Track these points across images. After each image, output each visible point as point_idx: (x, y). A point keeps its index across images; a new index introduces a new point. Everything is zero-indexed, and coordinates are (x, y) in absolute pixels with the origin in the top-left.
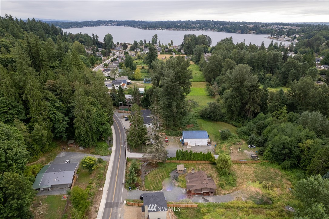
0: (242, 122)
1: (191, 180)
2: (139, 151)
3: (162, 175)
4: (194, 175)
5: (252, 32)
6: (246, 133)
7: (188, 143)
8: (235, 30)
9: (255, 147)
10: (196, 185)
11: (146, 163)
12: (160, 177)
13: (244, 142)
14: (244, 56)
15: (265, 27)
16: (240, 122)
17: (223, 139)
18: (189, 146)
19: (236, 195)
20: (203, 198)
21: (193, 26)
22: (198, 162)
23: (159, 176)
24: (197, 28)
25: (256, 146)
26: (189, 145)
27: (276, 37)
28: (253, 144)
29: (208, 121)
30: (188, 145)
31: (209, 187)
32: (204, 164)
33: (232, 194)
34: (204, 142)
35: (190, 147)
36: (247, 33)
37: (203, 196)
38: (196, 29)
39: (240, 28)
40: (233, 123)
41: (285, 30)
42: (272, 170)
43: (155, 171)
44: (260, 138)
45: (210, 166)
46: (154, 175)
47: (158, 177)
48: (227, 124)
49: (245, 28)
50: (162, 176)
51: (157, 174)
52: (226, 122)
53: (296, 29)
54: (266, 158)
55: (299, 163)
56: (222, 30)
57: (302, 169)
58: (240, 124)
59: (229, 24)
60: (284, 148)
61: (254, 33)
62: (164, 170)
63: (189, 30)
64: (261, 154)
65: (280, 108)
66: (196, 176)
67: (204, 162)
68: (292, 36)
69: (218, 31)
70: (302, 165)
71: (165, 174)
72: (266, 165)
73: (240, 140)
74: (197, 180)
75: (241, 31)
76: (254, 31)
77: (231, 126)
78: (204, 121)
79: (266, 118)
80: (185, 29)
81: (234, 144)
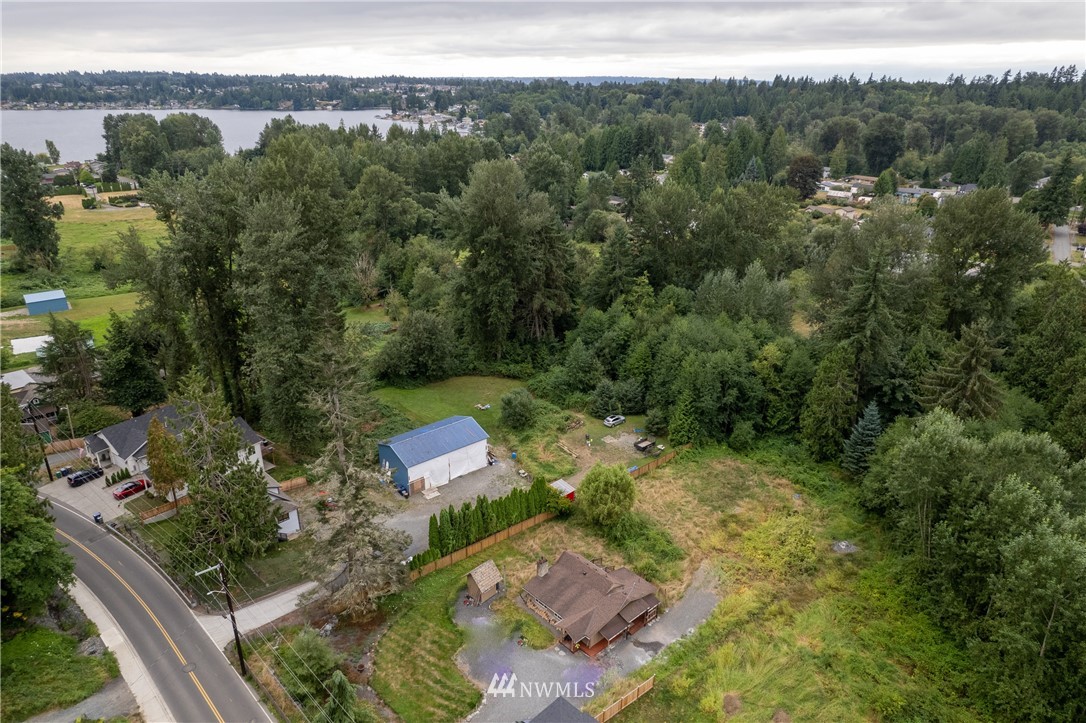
0: (529, 359)
1: (559, 604)
2: (256, 589)
3: (434, 642)
4: (553, 582)
5: (328, 105)
6: (571, 387)
7: (422, 481)
8: (271, 101)
9: (623, 418)
10: (592, 612)
11: (328, 627)
12: (430, 652)
13: (580, 416)
14: (396, 160)
15: (361, 87)
16: (523, 361)
17: (514, 428)
18: (431, 489)
19: (709, 582)
20: (639, 644)
21: (102, 91)
22: (513, 531)
23: (423, 653)
24: (125, 98)
25: (624, 414)
26: (427, 486)
27: (409, 116)
28: (613, 412)
29: (416, 386)
30: (423, 487)
31: (637, 596)
32: (533, 529)
33: (696, 584)
34: (473, 456)
35: (437, 494)
36: (314, 109)
37: (633, 638)
38: (120, 103)
39: (287, 95)
40: (500, 368)
41: (423, 95)
42: (720, 467)
43: (388, 639)
44: (628, 386)
45: (559, 528)
46: (401, 656)
47: (423, 658)
48: (482, 379)
49: (303, 93)
50: (435, 648)
51: (409, 650)
52: (474, 372)
53: (449, 92)
54: (685, 438)
55: (765, 419)
56: (224, 104)
57: (776, 432)
58: (528, 367)
59: (241, 83)
60: (725, 386)
61: (335, 107)
62: (420, 620)
63: (90, 108)
64: (657, 431)
65: (634, 282)
66: (563, 580)
67: (530, 523)
68: (450, 110)
69: (210, 106)
70: (775, 422)
71: (439, 633)
72: (697, 459)
73: (567, 413)
74: (582, 592)
75: (292, 102)
76: (334, 102)
77: (499, 381)
78: (404, 392)
79: (612, 322)
80: (70, 104)
81: (561, 430)
